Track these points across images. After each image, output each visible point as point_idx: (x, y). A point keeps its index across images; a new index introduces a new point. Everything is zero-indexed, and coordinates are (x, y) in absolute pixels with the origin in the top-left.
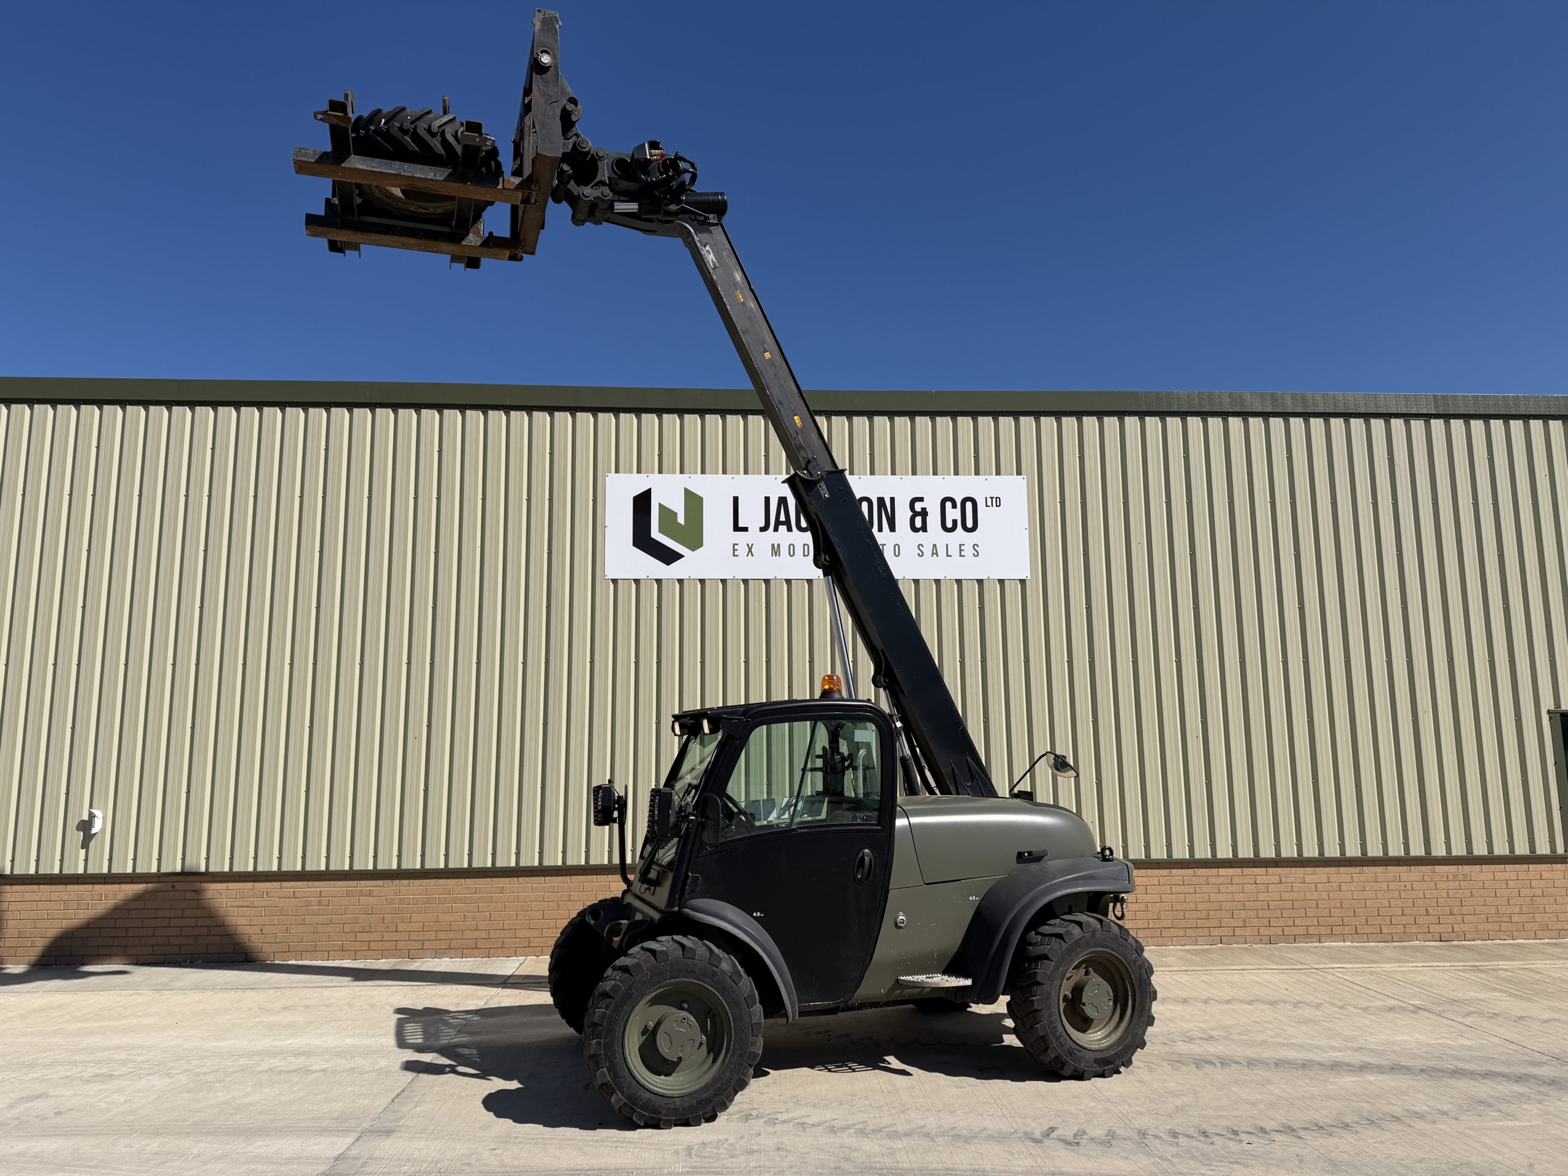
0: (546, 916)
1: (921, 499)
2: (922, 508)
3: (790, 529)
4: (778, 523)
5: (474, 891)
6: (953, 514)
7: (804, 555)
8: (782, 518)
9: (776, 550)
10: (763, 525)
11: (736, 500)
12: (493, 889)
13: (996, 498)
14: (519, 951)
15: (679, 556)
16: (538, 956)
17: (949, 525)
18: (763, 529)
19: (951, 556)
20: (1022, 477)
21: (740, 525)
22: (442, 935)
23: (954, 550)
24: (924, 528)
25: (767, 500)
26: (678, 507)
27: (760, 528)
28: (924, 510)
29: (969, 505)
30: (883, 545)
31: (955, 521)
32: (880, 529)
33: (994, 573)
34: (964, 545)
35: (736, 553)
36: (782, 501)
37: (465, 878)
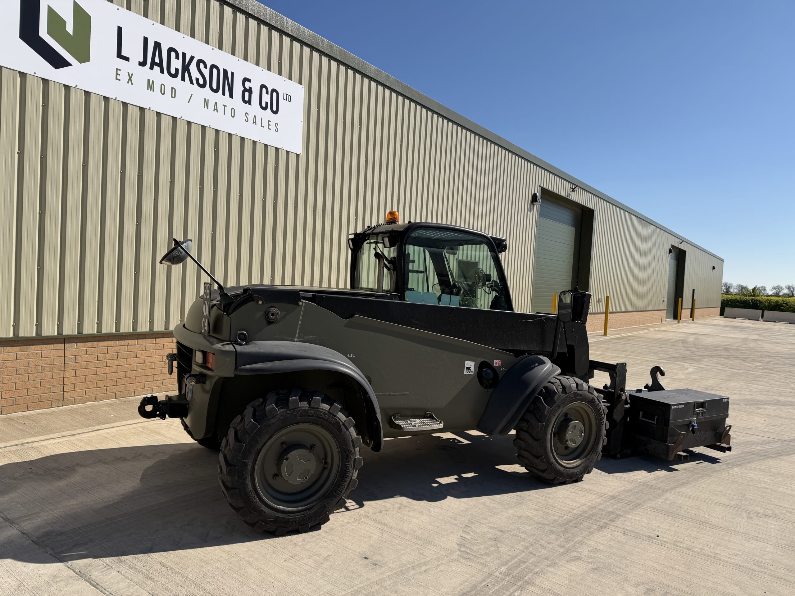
1: (249, 80)
2: (249, 87)
3: (162, 71)
4: (153, 64)
6: (266, 98)
7: (172, 97)
8: (157, 60)
9: (151, 85)
10: (141, 60)
11: (120, 30)
13: (289, 95)
15: (67, 64)
17: (264, 105)
18: (143, 64)
20: (302, 86)
21: (123, 54)
23: (265, 124)
24: (249, 102)
25: (146, 40)
26: (68, 16)
27: (139, 62)
28: (250, 88)
29: (275, 94)
30: (225, 106)
31: (267, 103)
32: (224, 94)
33: (284, 146)
34: (270, 121)
35: (119, 77)
36: (157, 45)
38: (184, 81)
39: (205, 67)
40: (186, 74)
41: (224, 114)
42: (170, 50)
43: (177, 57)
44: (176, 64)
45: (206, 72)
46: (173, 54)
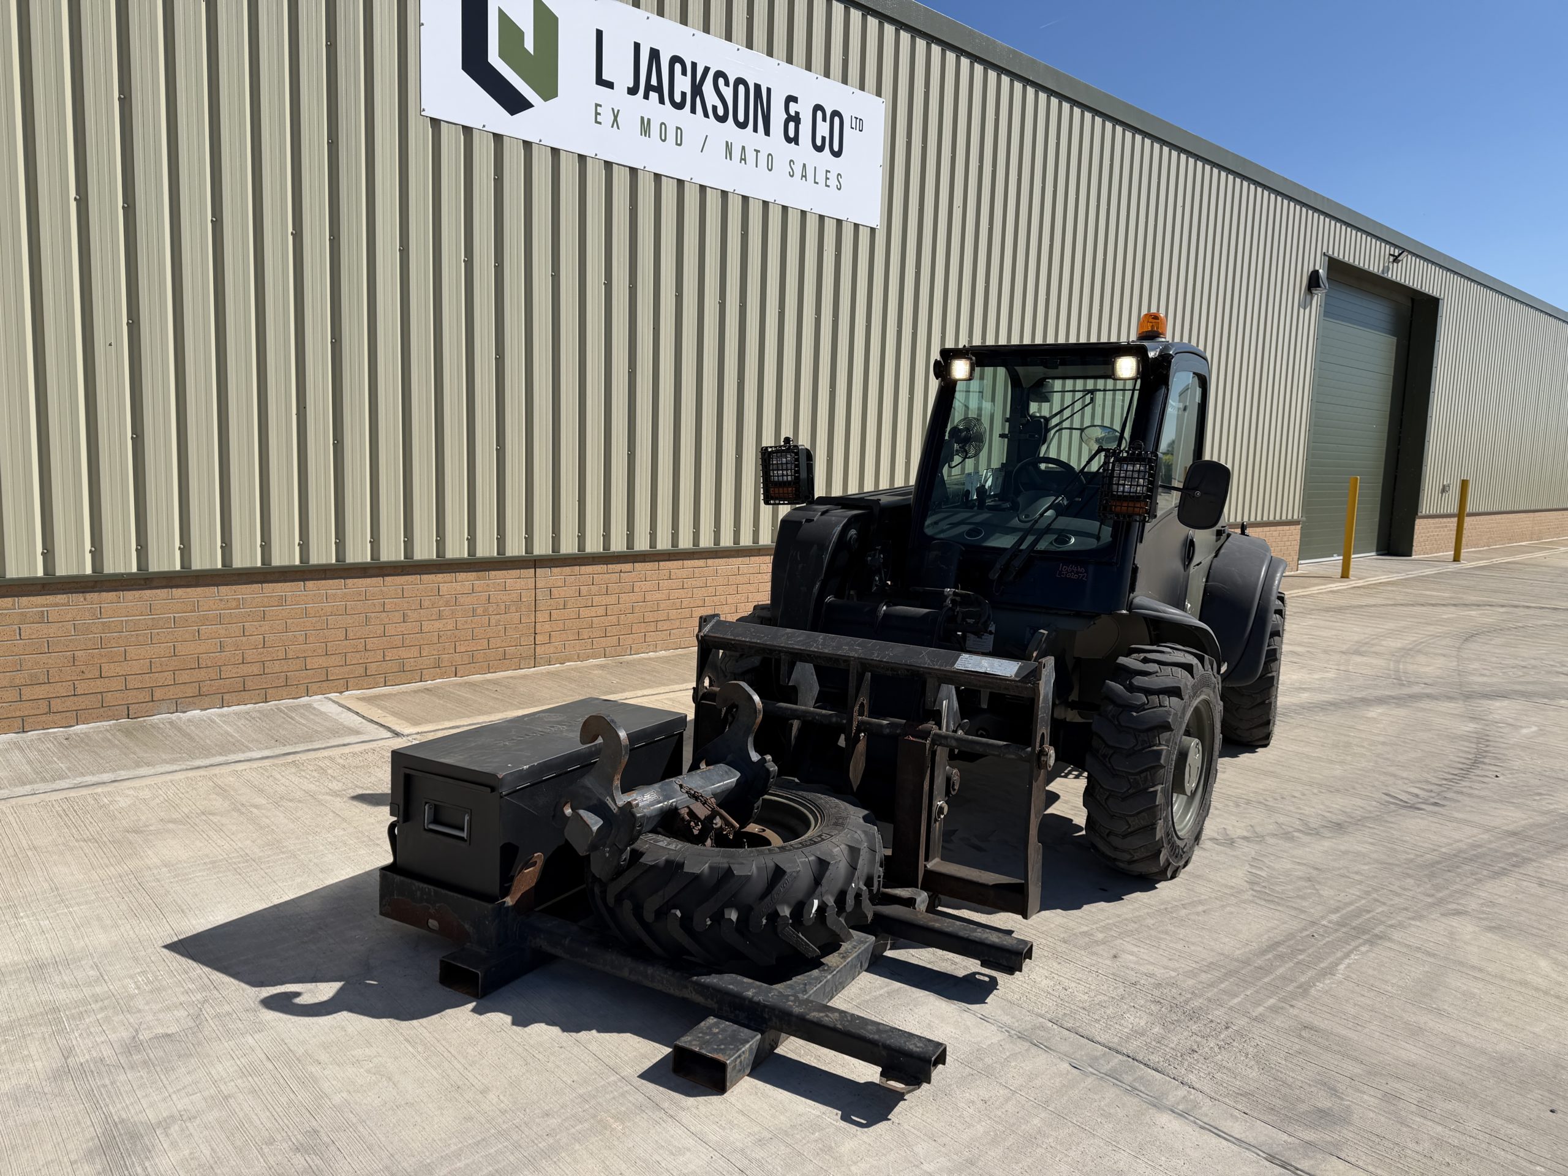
0: (351, 635)
1: (795, 99)
2: (796, 112)
3: (662, 101)
4: (649, 88)
5: (234, 604)
6: (823, 129)
7: (677, 144)
8: (654, 82)
9: (645, 127)
10: (631, 85)
11: (599, 34)
12: (266, 599)
13: (860, 119)
14: (313, 687)
15: (526, 105)
16: (341, 693)
17: (819, 143)
18: (633, 91)
20: (882, 100)
21: (604, 77)
22: (184, 677)
23: (821, 178)
24: (795, 140)
25: (637, 46)
26: (525, 22)
27: (628, 88)
28: (797, 113)
29: (837, 120)
30: (757, 151)
31: (824, 138)
32: (755, 130)
33: (851, 216)
34: (830, 172)
35: (599, 119)
36: (655, 54)
37: (217, 585)
38: (695, 113)
39: (727, 84)
40: (698, 99)
41: (757, 166)
42: (675, 59)
43: (684, 72)
44: (683, 84)
45: (728, 93)
46: (678, 67)
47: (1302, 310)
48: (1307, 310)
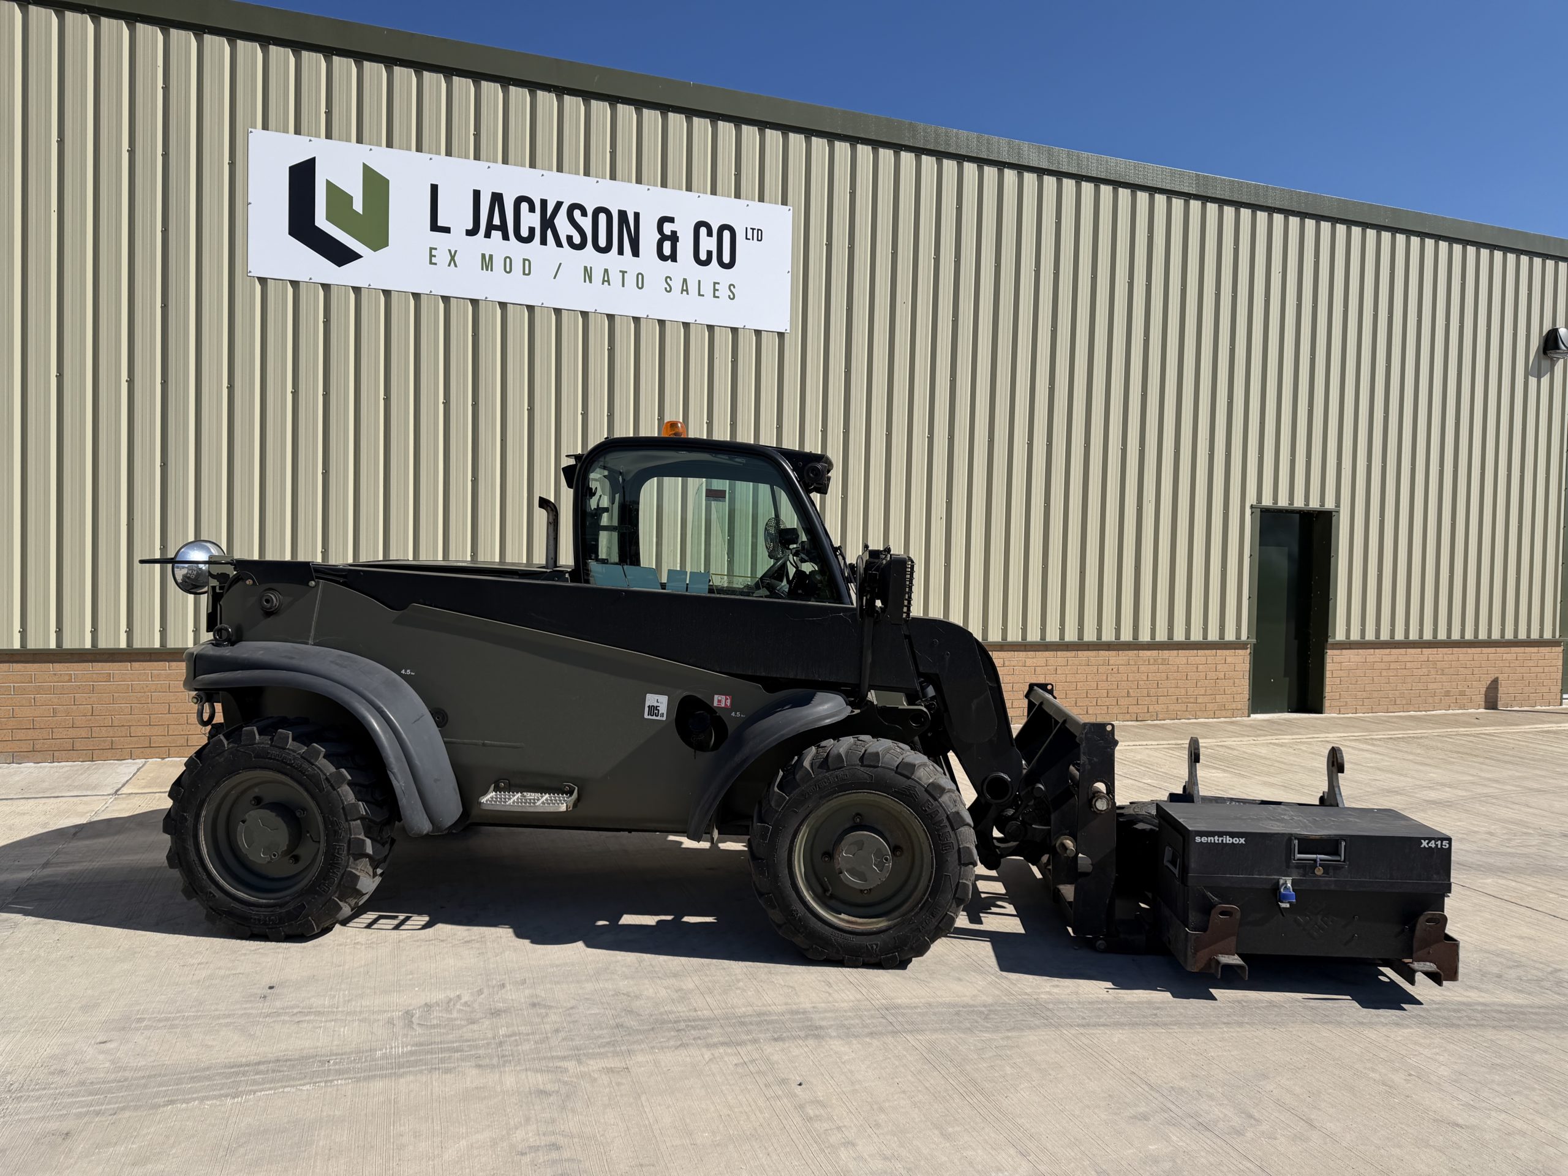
0: (173, 710)
1: (671, 220)
2: (672, 231)
3: (506, 237)
4: (490, 227)
5: (67, 678)
6: (708, 244)
7: (524, 274)
8: (497, 221)
9: (487, 263)
10: (470, 227)
11: (434, 189)
12: (95, 676)
13: (758, 230)
14: (136, 752)
15: (356, 256)
16: (163, 758)
17: (703, 256)
18: (471, 233)
19: (703, 295)
20: (790, 208)
21: (440, 224)
22: (21, 735)
23: (707, 289)
24: (673, 257)
25: (477, 194)
26: (355, 189)
27: (467, 230)
28: (674, 233)
29: (726, 234)
30: (624, 273)
31: (709, 253)
32: (621, 252)
33: (748, 321)
34: (718, 283)
35: (434, 260)
36: (497, 198)
37: (52, 662)
38: (546, 245)
39: (584, 213)
40: (549, 232)
41: (623, 286)
42: (519, 201)
43: (532, 209)
44: (530, 220)
45: (586, 223)
47: (1533, 381)
48: (1545, 380)
